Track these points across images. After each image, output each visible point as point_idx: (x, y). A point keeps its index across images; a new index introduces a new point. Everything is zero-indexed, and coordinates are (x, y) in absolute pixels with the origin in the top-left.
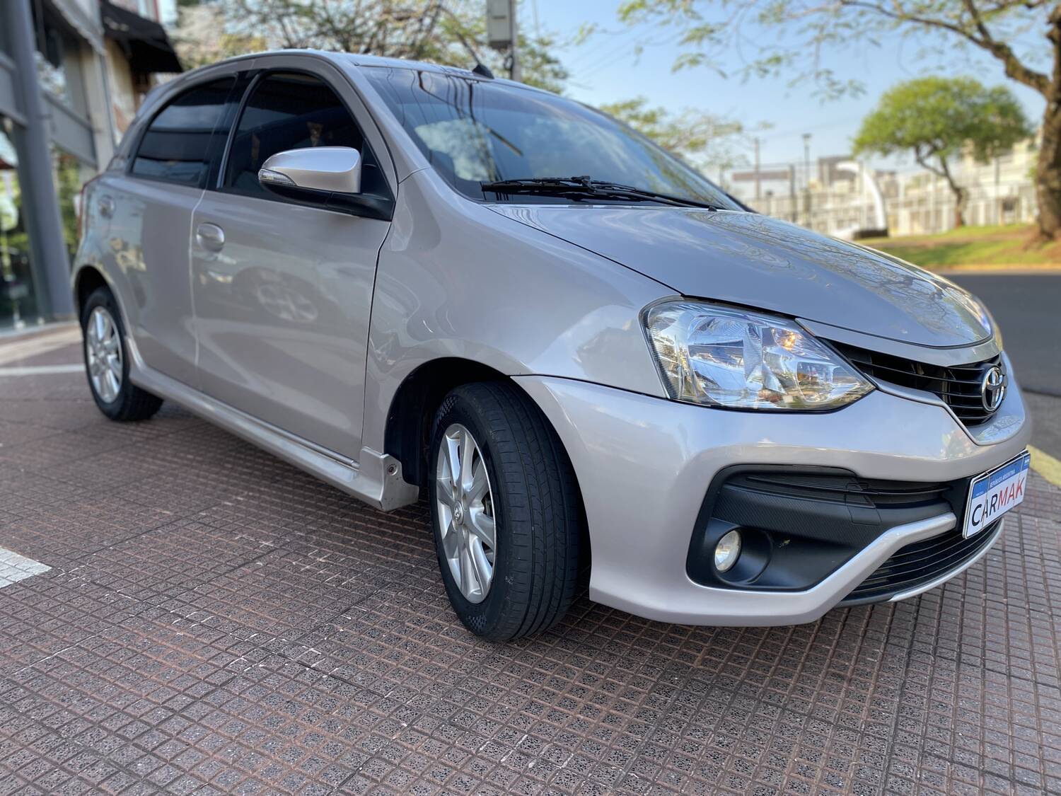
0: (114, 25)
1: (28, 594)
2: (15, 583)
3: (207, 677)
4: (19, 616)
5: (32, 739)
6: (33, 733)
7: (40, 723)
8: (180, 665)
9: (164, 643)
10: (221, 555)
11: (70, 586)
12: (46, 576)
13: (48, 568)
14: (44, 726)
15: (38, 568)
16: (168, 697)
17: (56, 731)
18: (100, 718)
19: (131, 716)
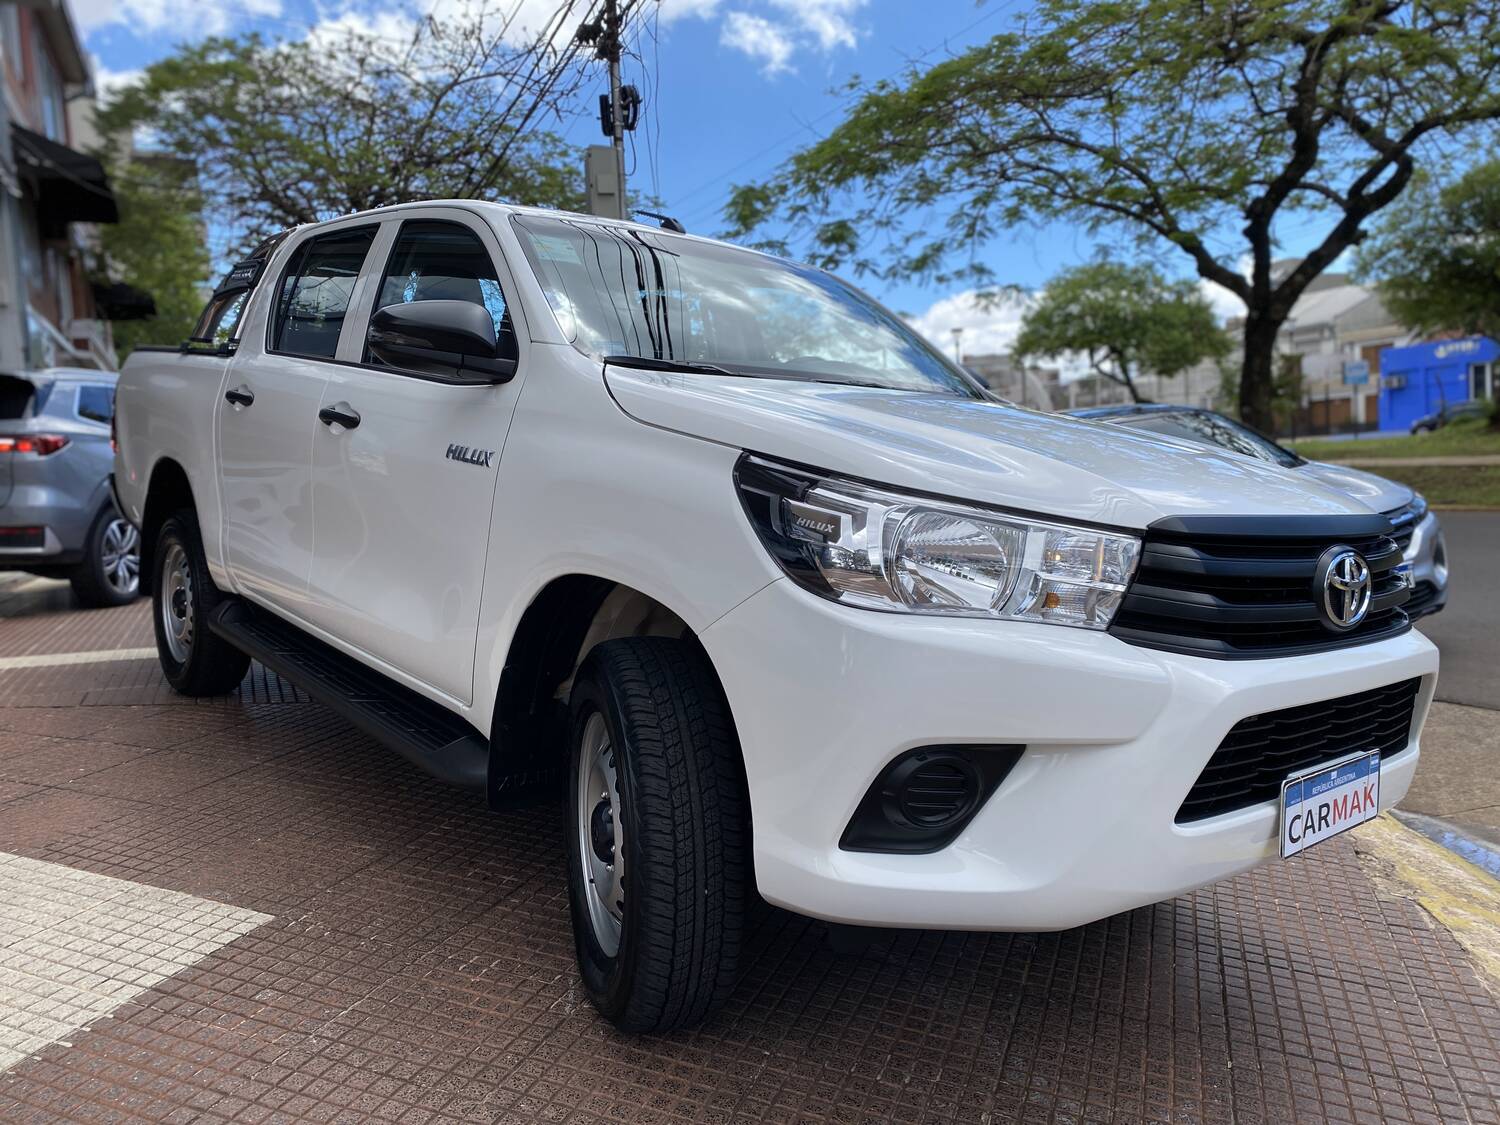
0: (33, 161)
1: (271, 947)
2: (243, 935)
3: (536, 1020)
4: (278, 971)
5: (391, 1090)
6: (388, 1085)
7: (387, 1074)
8: (498, 1010)
9: (464, 990)
10: (464, 894)
11: (313, 935)
12: (276, 926)
13: (271, 918)
14: (393, 1077)
15: (262, 919)
16: (506, 1043)
17: (410, 1081)
18: (450, 1066)
19: (480, 1063)
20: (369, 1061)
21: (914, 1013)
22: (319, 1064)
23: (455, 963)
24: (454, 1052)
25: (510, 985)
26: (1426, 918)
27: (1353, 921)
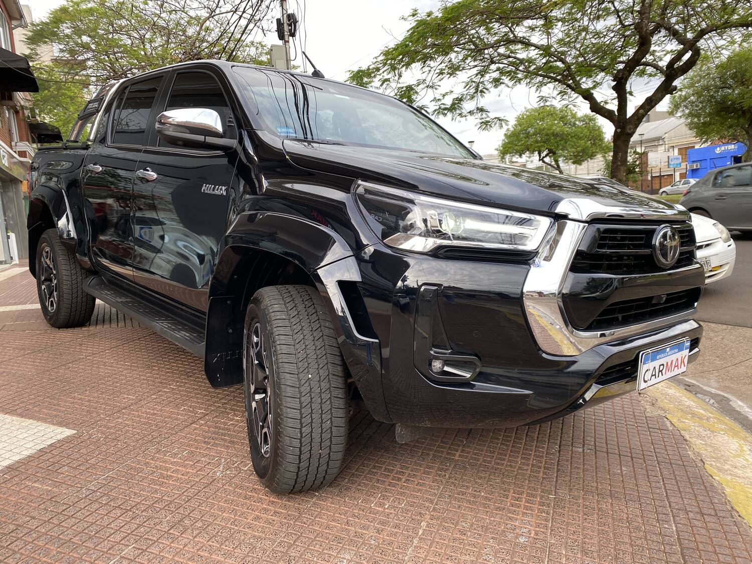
2: (58, 441)
4: (73, 458)
7: (119, 507)
8: (182, 475)
10: (176, 419)
11: (94, 440)
13: (75, 432)
15: (68, 432)
20: (111, 500)
21: (396, 474)
22: (84, 503)
23: (165, 453)
24: (156, 496)
25: (191, 463)
26: (668, 424)
27: (631, 427)
